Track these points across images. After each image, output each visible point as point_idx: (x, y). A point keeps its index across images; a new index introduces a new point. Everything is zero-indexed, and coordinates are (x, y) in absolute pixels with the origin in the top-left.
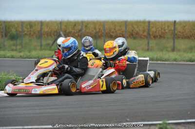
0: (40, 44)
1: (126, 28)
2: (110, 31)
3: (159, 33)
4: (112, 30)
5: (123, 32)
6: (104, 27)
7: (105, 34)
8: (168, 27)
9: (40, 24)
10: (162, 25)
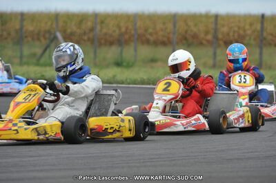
0: (19, 54)
1: (175, 26)
2: (146, 30)
3: (234, 36)
4: (150, 30)
5: (169, 34)
6: (135, 24)
7: (136, 36)
8: (251, 25)
9: (19, 17)
10: (239, 21)
